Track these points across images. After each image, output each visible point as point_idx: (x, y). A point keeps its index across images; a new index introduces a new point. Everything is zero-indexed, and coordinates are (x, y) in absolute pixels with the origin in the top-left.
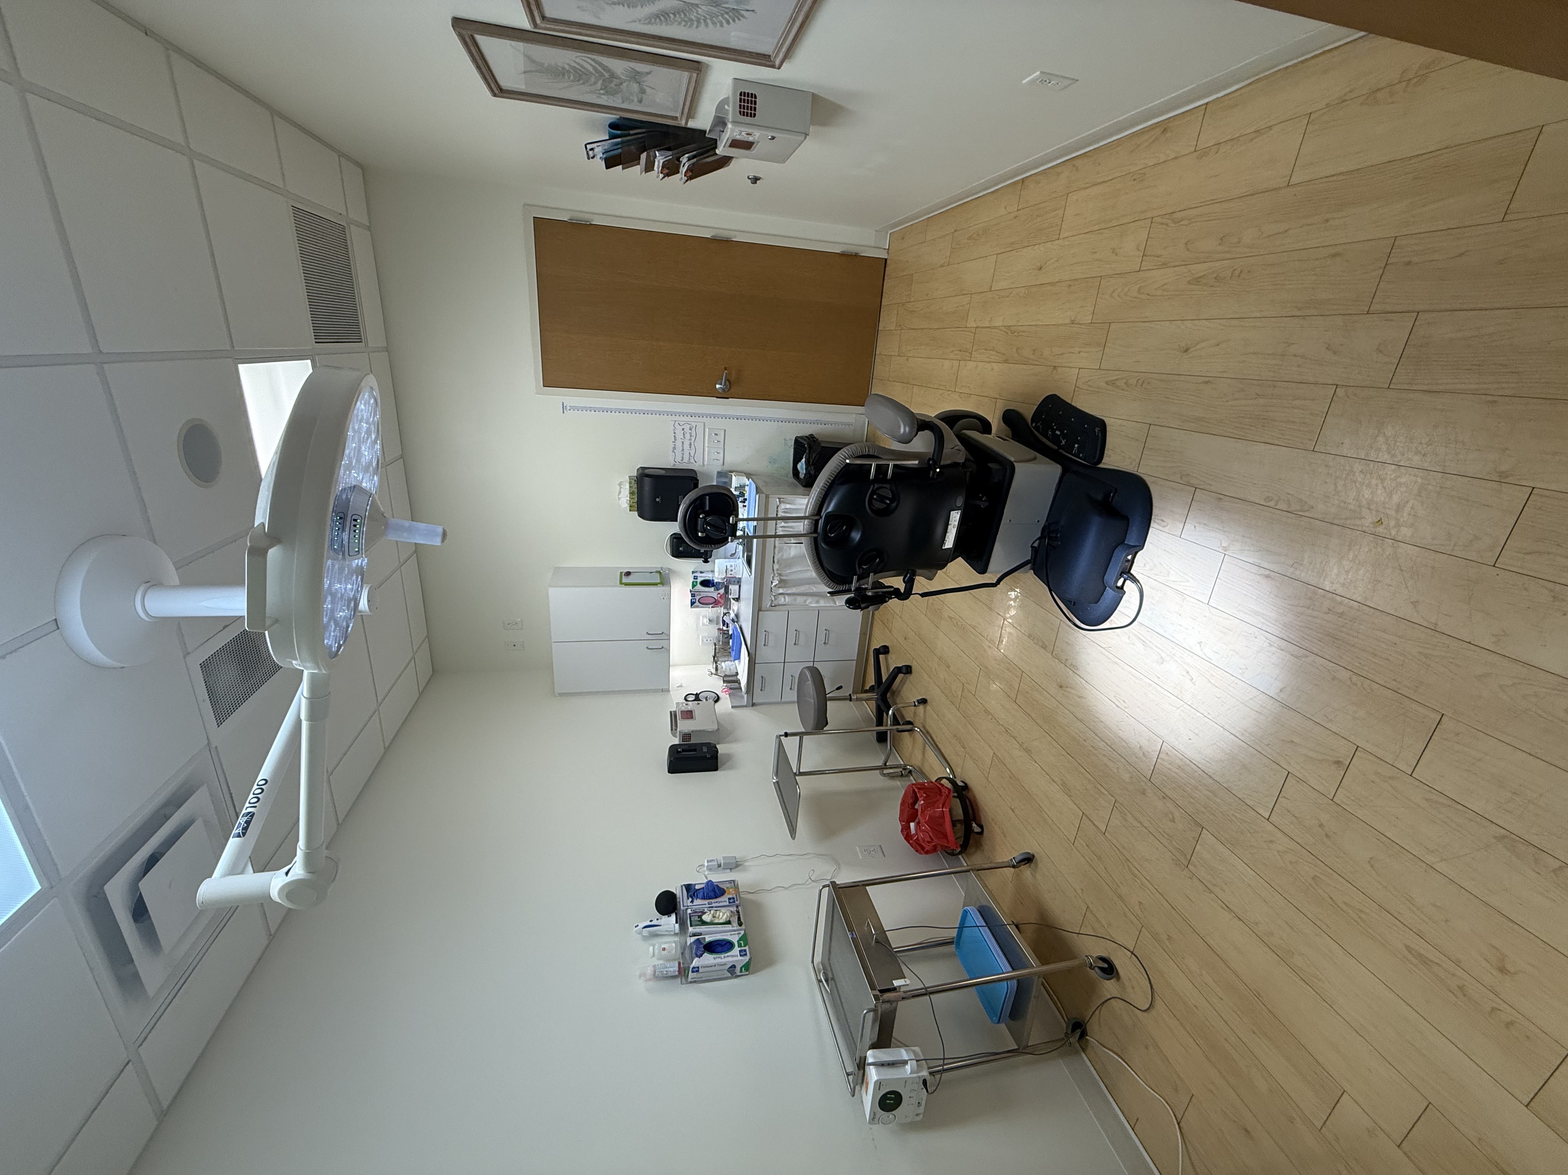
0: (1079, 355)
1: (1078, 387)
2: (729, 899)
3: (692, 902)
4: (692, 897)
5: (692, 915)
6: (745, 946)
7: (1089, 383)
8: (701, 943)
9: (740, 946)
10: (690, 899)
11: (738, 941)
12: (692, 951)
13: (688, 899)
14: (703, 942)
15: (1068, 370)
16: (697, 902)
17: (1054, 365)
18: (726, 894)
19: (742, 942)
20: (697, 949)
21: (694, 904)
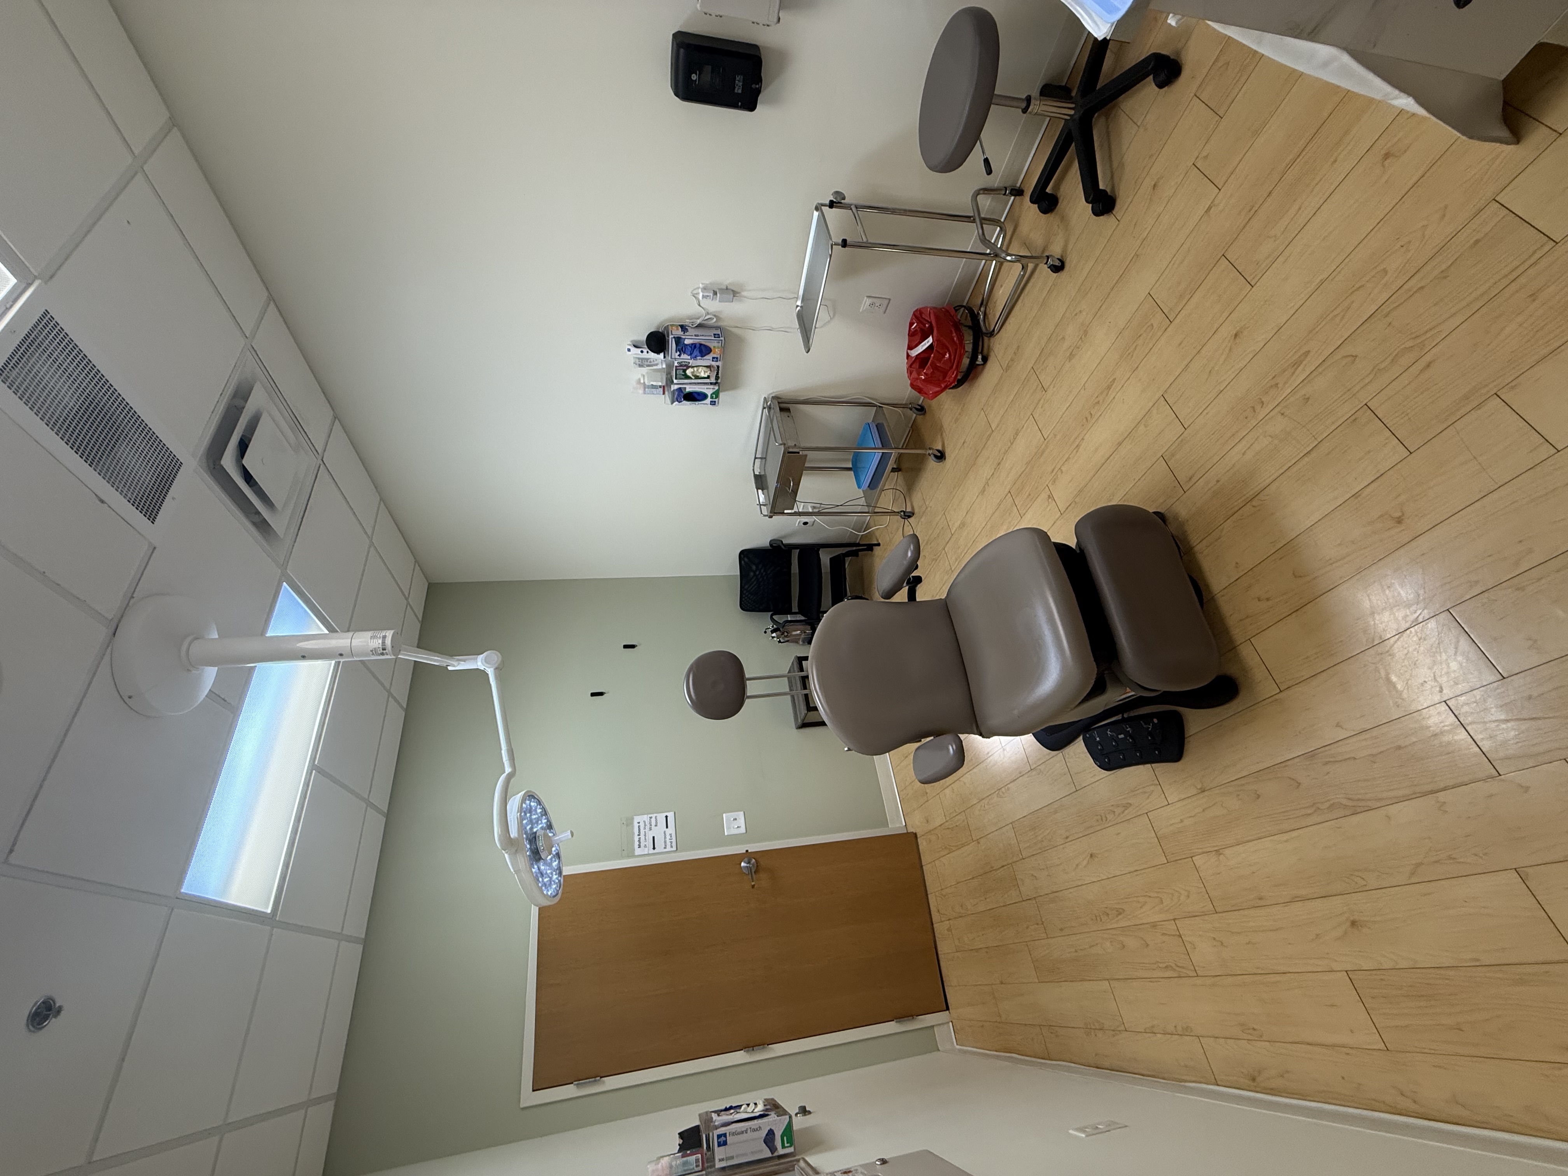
0: (1181, 817)
1: (1157, 785)
2: (713, 358)
3: (679, 355)
4: (680, 352)
5: (678, 368)
6: (716, 398)
7: (1147, 795)
8: (682, 392)
9: (712, 397)
10: (678, 353)
11: (711, 395)
12: (674, 396)
13: (676, 352)
14: (684, 391)
15: (1183, 796)
16: (685, 356)
17: (1206, 793)
18: (712, 353)
19: (714, 396)
20: (678, 395)
21: (681, 357)
